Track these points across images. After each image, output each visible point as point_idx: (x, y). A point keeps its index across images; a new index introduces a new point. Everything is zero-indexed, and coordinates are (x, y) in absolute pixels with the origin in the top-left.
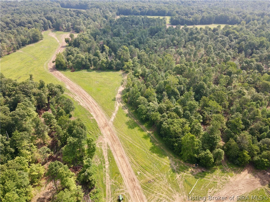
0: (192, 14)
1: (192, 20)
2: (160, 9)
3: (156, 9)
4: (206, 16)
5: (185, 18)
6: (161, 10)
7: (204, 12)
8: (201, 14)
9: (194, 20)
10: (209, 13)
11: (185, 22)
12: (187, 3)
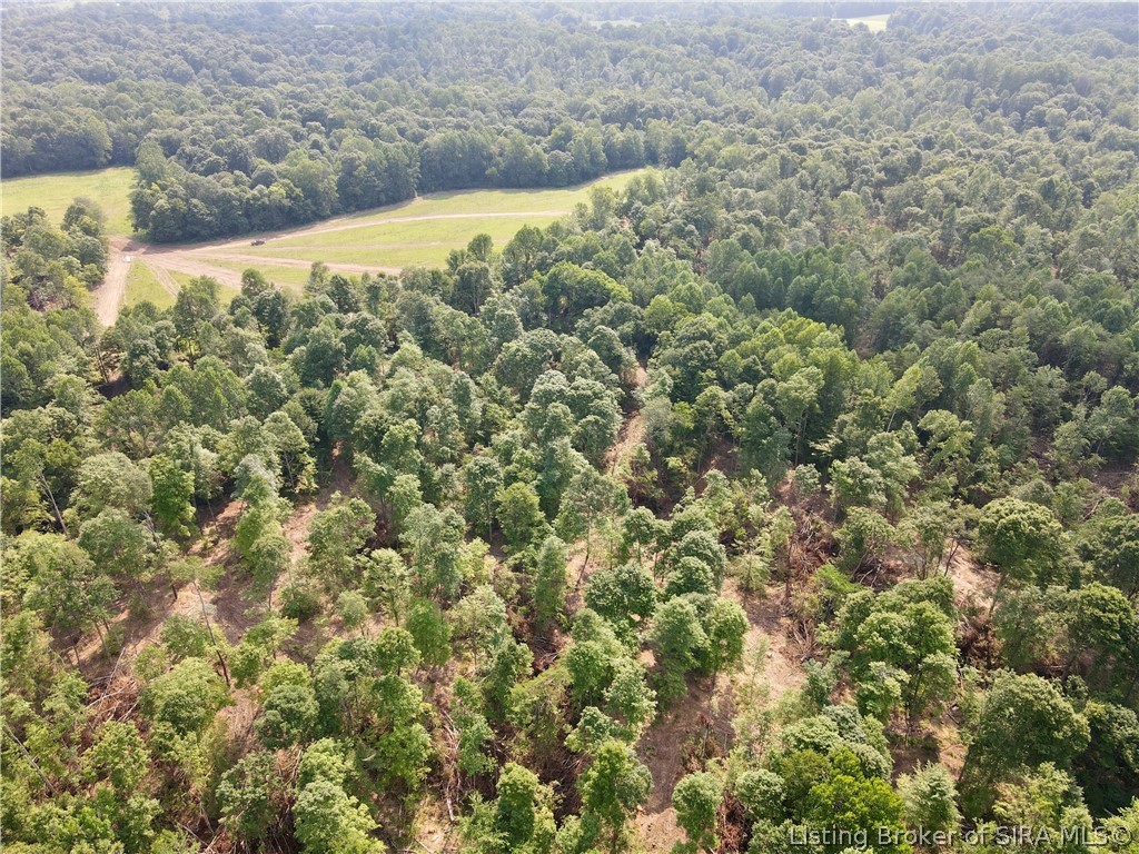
0: (273, 151)
1: (289, 196)
2: (46, 129)
3: (20, 132)
4: (364, 156)
5: (236, 183)
6: (55, 136)
7: (338, 124)
8: (328, 136)
9: (298, 190)
10: (371, 132)
11: (247, 215)
12: (228, 68)
